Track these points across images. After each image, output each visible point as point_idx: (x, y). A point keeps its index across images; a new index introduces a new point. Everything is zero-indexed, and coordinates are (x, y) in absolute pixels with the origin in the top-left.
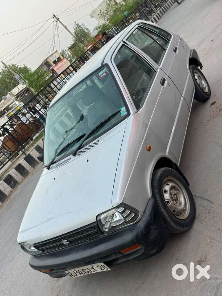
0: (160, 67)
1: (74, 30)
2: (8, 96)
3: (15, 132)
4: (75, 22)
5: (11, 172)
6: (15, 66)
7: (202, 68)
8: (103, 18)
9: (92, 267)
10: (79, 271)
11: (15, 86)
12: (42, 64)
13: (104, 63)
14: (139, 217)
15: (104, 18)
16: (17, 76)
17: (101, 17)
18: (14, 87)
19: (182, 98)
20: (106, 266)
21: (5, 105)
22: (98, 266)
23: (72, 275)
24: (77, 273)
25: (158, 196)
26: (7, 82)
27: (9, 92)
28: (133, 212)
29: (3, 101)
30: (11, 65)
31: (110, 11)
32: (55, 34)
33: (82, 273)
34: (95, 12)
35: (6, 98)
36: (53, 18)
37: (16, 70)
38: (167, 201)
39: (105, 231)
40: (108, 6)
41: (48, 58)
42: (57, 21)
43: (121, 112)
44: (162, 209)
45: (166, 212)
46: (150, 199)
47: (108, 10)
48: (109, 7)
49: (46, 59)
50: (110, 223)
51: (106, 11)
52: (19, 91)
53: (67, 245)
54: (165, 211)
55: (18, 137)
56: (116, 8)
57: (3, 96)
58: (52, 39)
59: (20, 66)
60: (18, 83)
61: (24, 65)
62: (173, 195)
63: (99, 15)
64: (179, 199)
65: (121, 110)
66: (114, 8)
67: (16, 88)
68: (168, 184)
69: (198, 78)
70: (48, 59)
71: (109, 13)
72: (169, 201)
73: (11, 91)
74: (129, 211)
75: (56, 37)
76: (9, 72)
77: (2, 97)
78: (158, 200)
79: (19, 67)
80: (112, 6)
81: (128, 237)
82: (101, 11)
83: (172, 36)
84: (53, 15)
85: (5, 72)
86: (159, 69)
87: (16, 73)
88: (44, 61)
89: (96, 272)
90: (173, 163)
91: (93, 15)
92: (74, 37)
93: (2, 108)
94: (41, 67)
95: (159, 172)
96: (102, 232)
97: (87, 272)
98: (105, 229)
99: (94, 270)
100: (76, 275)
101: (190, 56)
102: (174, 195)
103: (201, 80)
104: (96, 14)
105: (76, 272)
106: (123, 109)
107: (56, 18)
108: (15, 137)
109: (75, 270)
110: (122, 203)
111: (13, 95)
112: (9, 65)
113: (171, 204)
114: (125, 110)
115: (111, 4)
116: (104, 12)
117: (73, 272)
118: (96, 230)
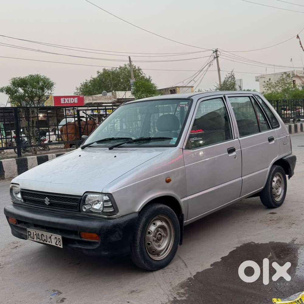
0: (240, 139)
1: (226, 78)
2: (109, 94)
3: (85, 125)
4: (232, 72)
5: (51, 156)
6: (140, 71)
7: (290, 178)
8: (266, 89)
9: (50, 236)
10: (38, 234)
11: (124, 89)
12: (168, 89)
13: (192, 98)
14: (115, 216)
15: (268, 90)
16: (132, 81)
17: (264, 86)
18: (122, 90)
19: (240, 179)
20: (61, 242)
21: (99, 100)
22: (56, 238)
23: (30, 235)
24: (35, 236)
25: (144, 219)
26: (120, 80)
27: (113, 91)
28: (114, 208)
29: (101, 95)
30: (137, 68)
31: (280, 87)
32: (203, 69)
33: (39, 238)
34: (264, 77)
35: (106, 95)
36: (214, 52)
37: (139, 76)
38: (149, 232)
39: (82, 210)
40: (281, 80)
41: (179, 87)
42: (215, 58)
43: (171, 140)
44: (139, 231)
45: (140, 236)
46: (135, 212)
47: (278, 84)
48: (282, 83)
49: (176, 87)
50: (91, 207)
51: (275, 84)
52: (124, 97)
53: (46, 205)
54: (140, 234)
55: (85, 131)
56: (288, 89)
57: (105, 90)
58: (196, 72)
59: (146, 75)
60: (129, 90)
61: (149, 76)
62: (158, 233)
63: (264, 82)
64: (161, 241)
65: (172, 138)
66: (286, 87)
67: (124, 92)
68: (162, 222)
69: (277, 182)
70: (177, 88)
71: (276, 88)
72: (151, 232)
73: (117, 92)
74: (111, 205)
75: (202, 72)
76: (129, 72)
77: (103, 91)
78: (142, 222)
79: (143, 75)
80: (285, 84)
81: (95, 224)
82: (270, 79)
83: (280, 127)
84: (216, 50)
85: (126, 70)
86: (237, 139)
87: (134, 78)
88: (173, 87)
89: (51, 244)
90: (182, 212)
91: (260, 79)
92: (221, 85)
93: (93, 101)
94: (164, 91)
95: (162, 205)
96: (80, 211)
97: (43, 240)
98: (84, 208)
99: (50, 240)
100: (33, 238)
101: (285, 157)
102: (160, 234)
103: (279, 187)
104: (263, 80)
105: (36, 234)
106: (175, 139)
107: (216, 54)
108: (82, 129)
109: (35, 232)
110: (111, 194)
111: (115, 97)
112: (135, 67)
113: (150, 236)
114: (175, 141)
115: (286, 80)
116: (272, 84)
117: (34, 233)
118: (77, 204)
